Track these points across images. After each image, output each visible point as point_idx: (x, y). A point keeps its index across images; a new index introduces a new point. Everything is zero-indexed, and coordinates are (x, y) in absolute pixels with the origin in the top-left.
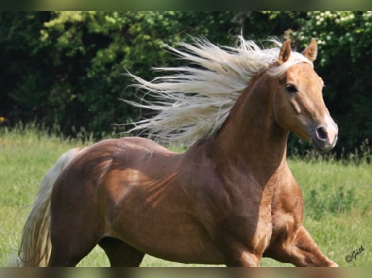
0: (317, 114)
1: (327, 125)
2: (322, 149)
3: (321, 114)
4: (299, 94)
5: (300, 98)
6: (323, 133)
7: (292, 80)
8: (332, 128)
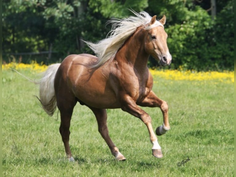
0: (164, 50)
1: (167, 56)
2: (164, 65)
3: (165, 51)
4: (157, 40)
5: (157, 42)
6: (165, 59)
7: (154, 33)
8: (169, 58)
